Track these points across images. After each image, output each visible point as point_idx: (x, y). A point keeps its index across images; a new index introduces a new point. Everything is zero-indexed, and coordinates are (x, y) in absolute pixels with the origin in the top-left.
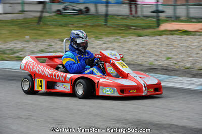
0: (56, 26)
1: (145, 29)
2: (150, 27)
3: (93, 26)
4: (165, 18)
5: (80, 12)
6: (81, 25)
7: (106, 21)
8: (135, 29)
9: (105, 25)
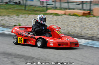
0: (3, 9)
1: (41, 12)
2: (44, 11)
3: (19, 10)
4: (51, 8)
5: (16, 3)
6: (14, 9)
7: (25, 8)
8: (37, 12)
9: (25, 9)
